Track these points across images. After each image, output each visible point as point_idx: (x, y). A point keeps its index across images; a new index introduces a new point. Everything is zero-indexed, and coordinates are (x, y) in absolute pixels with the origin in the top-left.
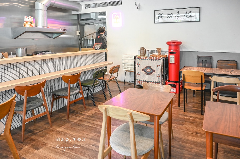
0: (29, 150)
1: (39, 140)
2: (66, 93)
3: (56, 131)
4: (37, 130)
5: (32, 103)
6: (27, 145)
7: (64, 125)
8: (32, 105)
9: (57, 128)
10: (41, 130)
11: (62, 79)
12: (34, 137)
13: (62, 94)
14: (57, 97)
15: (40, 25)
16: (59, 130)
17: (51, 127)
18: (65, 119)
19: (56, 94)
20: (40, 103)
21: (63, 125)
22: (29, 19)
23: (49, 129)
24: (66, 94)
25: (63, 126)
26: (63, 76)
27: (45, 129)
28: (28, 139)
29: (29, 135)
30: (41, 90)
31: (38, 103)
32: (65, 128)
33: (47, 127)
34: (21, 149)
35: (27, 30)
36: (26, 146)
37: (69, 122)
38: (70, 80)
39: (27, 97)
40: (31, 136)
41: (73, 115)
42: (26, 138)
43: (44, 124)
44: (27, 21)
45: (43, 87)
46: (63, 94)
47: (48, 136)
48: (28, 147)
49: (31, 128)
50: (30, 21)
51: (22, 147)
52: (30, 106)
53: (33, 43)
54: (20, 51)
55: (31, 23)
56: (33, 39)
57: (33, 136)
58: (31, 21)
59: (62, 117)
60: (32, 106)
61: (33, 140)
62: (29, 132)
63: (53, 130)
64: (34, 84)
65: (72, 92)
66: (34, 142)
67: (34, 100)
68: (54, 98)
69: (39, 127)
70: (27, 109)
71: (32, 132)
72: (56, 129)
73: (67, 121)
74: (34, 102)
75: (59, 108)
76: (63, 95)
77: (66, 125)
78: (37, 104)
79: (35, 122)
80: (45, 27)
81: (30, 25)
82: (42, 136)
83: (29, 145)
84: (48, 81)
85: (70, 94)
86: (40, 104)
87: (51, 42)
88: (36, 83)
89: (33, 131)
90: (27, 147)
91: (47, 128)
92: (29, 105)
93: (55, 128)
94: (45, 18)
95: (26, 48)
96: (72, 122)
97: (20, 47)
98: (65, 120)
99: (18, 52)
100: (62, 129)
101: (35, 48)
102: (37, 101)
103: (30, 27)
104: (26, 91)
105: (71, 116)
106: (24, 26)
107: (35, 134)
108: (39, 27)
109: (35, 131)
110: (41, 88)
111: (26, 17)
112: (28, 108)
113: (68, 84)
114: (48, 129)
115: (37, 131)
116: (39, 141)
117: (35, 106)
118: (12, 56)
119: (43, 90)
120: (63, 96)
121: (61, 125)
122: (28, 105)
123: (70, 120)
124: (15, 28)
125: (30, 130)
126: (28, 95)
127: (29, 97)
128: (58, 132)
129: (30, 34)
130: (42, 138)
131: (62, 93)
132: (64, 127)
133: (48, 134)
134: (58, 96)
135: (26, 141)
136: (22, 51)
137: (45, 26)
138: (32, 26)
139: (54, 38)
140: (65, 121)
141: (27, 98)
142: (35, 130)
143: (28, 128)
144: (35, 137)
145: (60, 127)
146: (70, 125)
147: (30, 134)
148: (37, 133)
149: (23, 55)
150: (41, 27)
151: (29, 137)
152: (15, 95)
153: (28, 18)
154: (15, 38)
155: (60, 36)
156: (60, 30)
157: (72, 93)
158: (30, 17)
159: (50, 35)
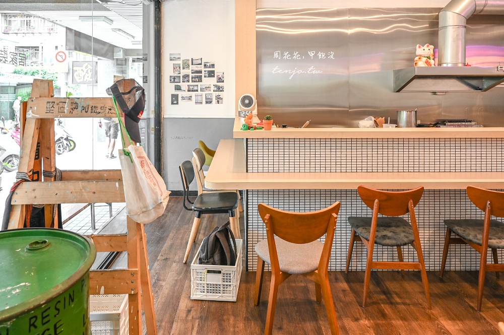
0: (368, 332)
1: (394, 322)
2: (480, 236)
3: (438, 325)
4: (400, 297)
5: (391, 232)
6: (369, 320)
7: (462, 320)
8: (390, 234)
9: (442, 318)
10: (408, 301)
11: (467, 195)
12: (387, 309)
13: (469, 235)
14: (457, 237)
15: (449, 61)
16: (446, 326)
17: (430, 308)
18: (472, 304)
19: (454, 229)
20: (407, 237)
21: (460, 320)
22: (424, 50)
23: (424, 308)
24: (478, 239)
25: (458, 322)
26: (469, 188)
27: (415, 304)
28: (375, 306)
29: (381, 300)
30: (410, 209)
31: (403, 234)
32: (463, 331)
33: (421, 301)
34: (357, 320)
35: (417, 74)
36: (366, 319)
37: (478, 319)
38: (489, 204)
39: (377, 215)
40: (384, 303)
41: (499, 305)
42: (374, 303)
43: (419, 290)
44: (420, 55)
45: (416, 203)
46: (471, 234)
47: (414, 324)
48: (369, 325)
49: (391, 286)
50: (426, 54)
51: (359, 317)
52: (384, 237)
53: (434, 101)
54: (404, 115)
55: (429, 58)
56: (434, 93)
57: (387, 306)
58: (429, 54)
59: (467, 297)
60: (389, 238)
61: (384, 315)
62: (384, 293)
63: (432, 316)
64: (395, 190)
65: (499, 238)
66: (382, 320)
67: (398, 226)
68: (450, 239)
69: (407, 292)
70: (378, 241)
71: (389, 296)
72: (440, 319)
73: (474, 314)
74: (398, 230)
75: (468, 268)
76: (469, 238)
77: (467, 322)
78: (399, 238)
79: (403, 277)
80: (460, 65)
81: (427, 62)
82: (404, 319)
83: (372, 321)
84: (429, 191)
85: (489, 243)
86: (406, 240)
87: (479, 99)
88: (401, 190)
89: (390, 294)
90: (367, 321)
91: (421, 305)
92: (385, 233)
93: (438, 316)
94: (461, 44)
95: (416, 111)
96: (488, 322)
97: (404, 109)
98: (472, 308)
99: (400, 118)
100: (452, 328)
101: (437, 111)
102: (404, 230)
103: (427, 66)
104: (376, 201)
105: (493, 305)
106: (414, 65)
107: (392, 303)
108: (445, 65)
109: (395, 296)
110: (409, 204)
111: (419, 47)
112: (380, 238)
113: (484, 213)
114: (422, 308)
115: (398, 300)
116: (392, 326)
117: (395, 239)
118: (389, 125)
119: (413, 210)
120: (470, 241)
121: (455, 315)
122: (383, 231)
123: (483, 315)
124: (399, 71)
125: (387, 289)
126: (380, 210)
127: (384, 216)
128: (441, 329)
129: (430, 81)
130: (401, 322)
131: (468, 231)
132: (461, 325)
133: (417, 319)
134: (458, 235)
135: (370, 309)
136: (409, 117)
137: (460, 61)
138: (431, 65)
139: (486, 90)
140: (471, 310)
141: (380, 216)
142: (397, 294)
143: (386, 283)
144: (389, 310)
145: (452, 319)
146: (480, 329)
147: (383, 297)
148: (398, 303)
149: (409, 125)
150: (450, 65)
151: (379, 303)
152: (337, 203)
153: (422, 48)
154: (399, 91)
155: (499, 84)
156: (496, 70)
157: (497, 240)
158: (428, 46)
159: (474, 82)
